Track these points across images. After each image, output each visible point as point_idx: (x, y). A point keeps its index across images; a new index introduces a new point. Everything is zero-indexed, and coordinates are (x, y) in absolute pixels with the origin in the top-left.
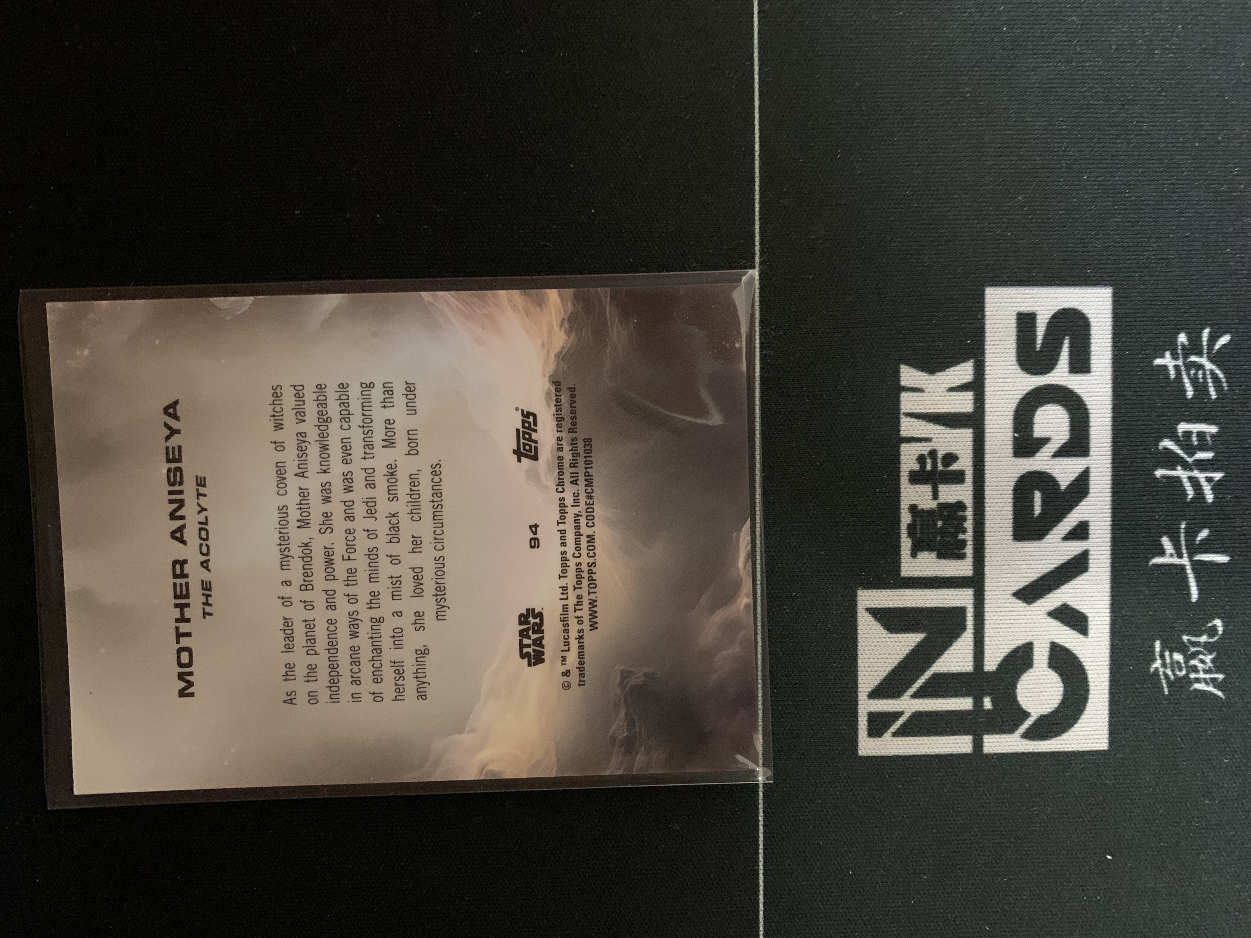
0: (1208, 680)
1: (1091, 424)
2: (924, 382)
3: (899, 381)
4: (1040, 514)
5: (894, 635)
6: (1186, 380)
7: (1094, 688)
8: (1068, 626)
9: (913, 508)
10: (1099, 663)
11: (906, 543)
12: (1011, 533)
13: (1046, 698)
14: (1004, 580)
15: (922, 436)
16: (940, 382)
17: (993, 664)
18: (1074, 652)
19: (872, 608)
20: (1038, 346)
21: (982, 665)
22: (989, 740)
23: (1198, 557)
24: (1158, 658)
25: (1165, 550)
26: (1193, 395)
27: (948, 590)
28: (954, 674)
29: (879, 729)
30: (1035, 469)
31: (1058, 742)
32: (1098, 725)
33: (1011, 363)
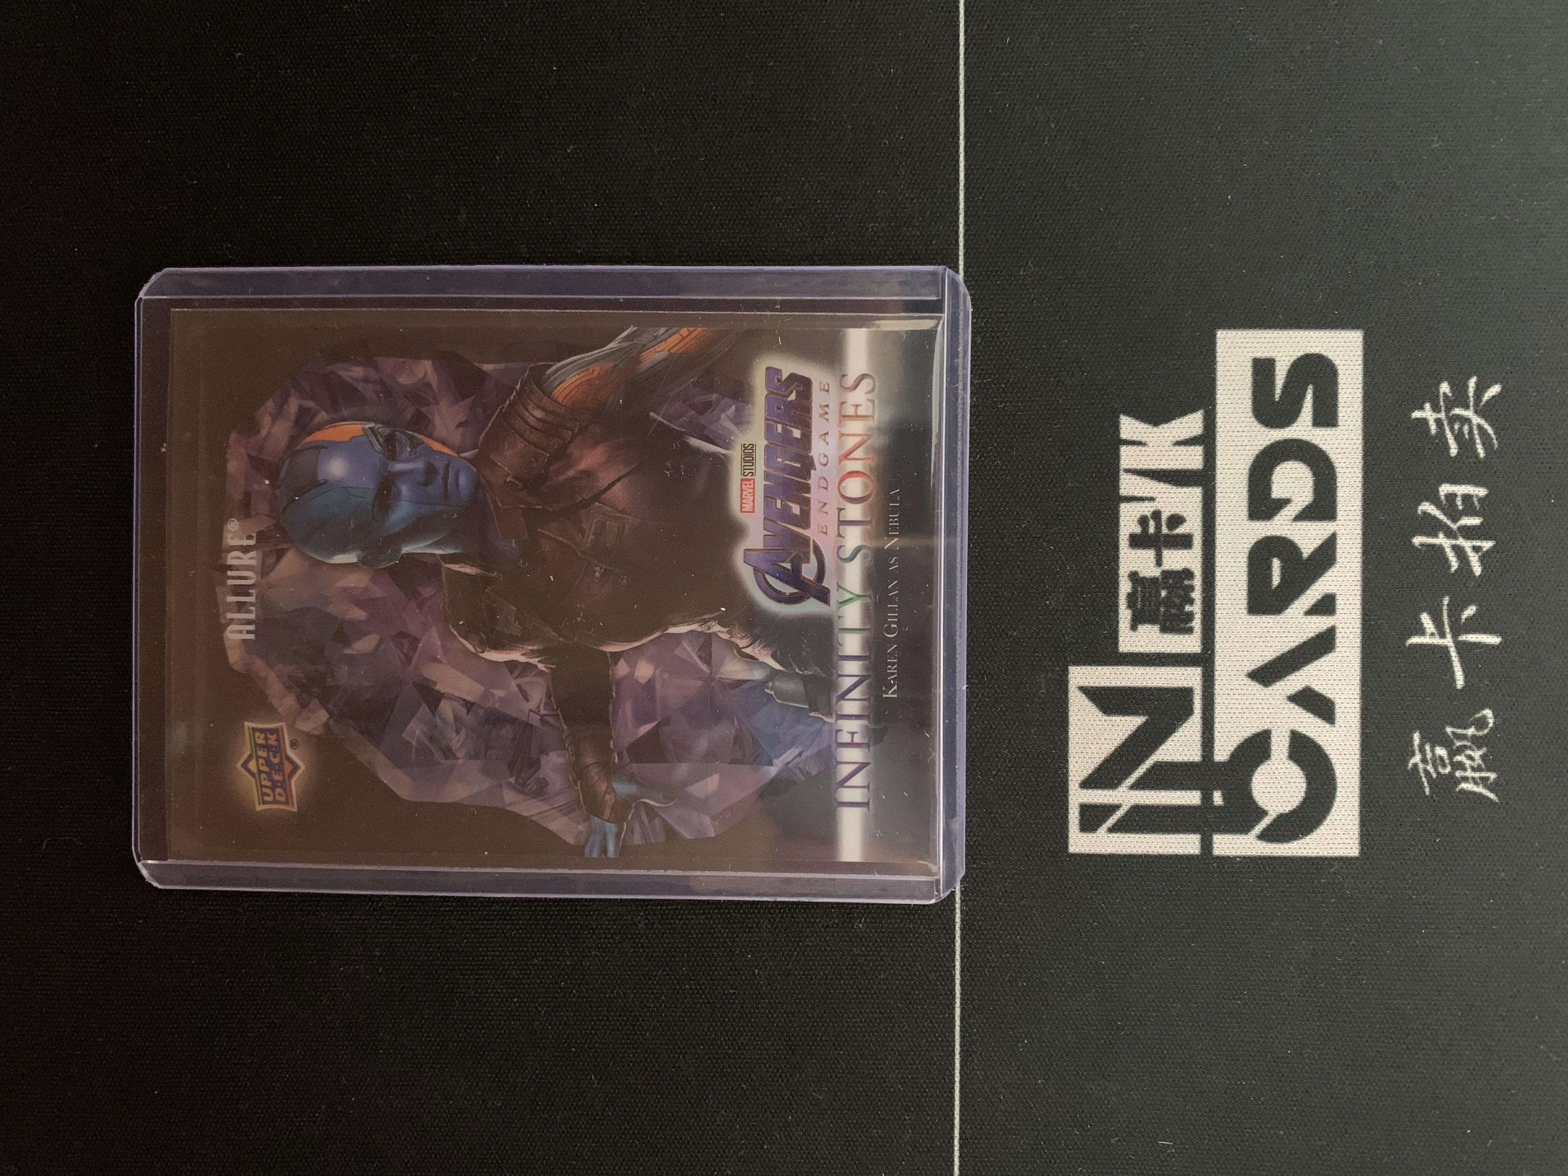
0: (1478, 780)
1: (1338, 484)
2: (1148, 435)
3: (1119, 434)
4: (1279, 586)
5: (1111, 718)
6: (1449, 436)
7: (1343, 784)
8: (1312, 713)
9: (1134, 576)
10: (1348, 756)
11: (1125, 615)
12: (1245, 606)
13: (1287, 794)
14: (1238, 658)
15: (1145, 495)
16: (1166, 435)
17: (1224, 753)
18: (1320, 743)
19: (1087, 687)
20: (1277, 397)
21: (1213, 755)
22: (1220, 840)
23: (1463, 638)
24: (1417, 752)
25: (1425, 628)
26: (1458, 453)
27: (1174, 668)
28: (1181, 763)
29: (1092, 823)
30: (1274, 533)
31: (1300, 845)
32: (1348, 827)
33: (1246, 415)
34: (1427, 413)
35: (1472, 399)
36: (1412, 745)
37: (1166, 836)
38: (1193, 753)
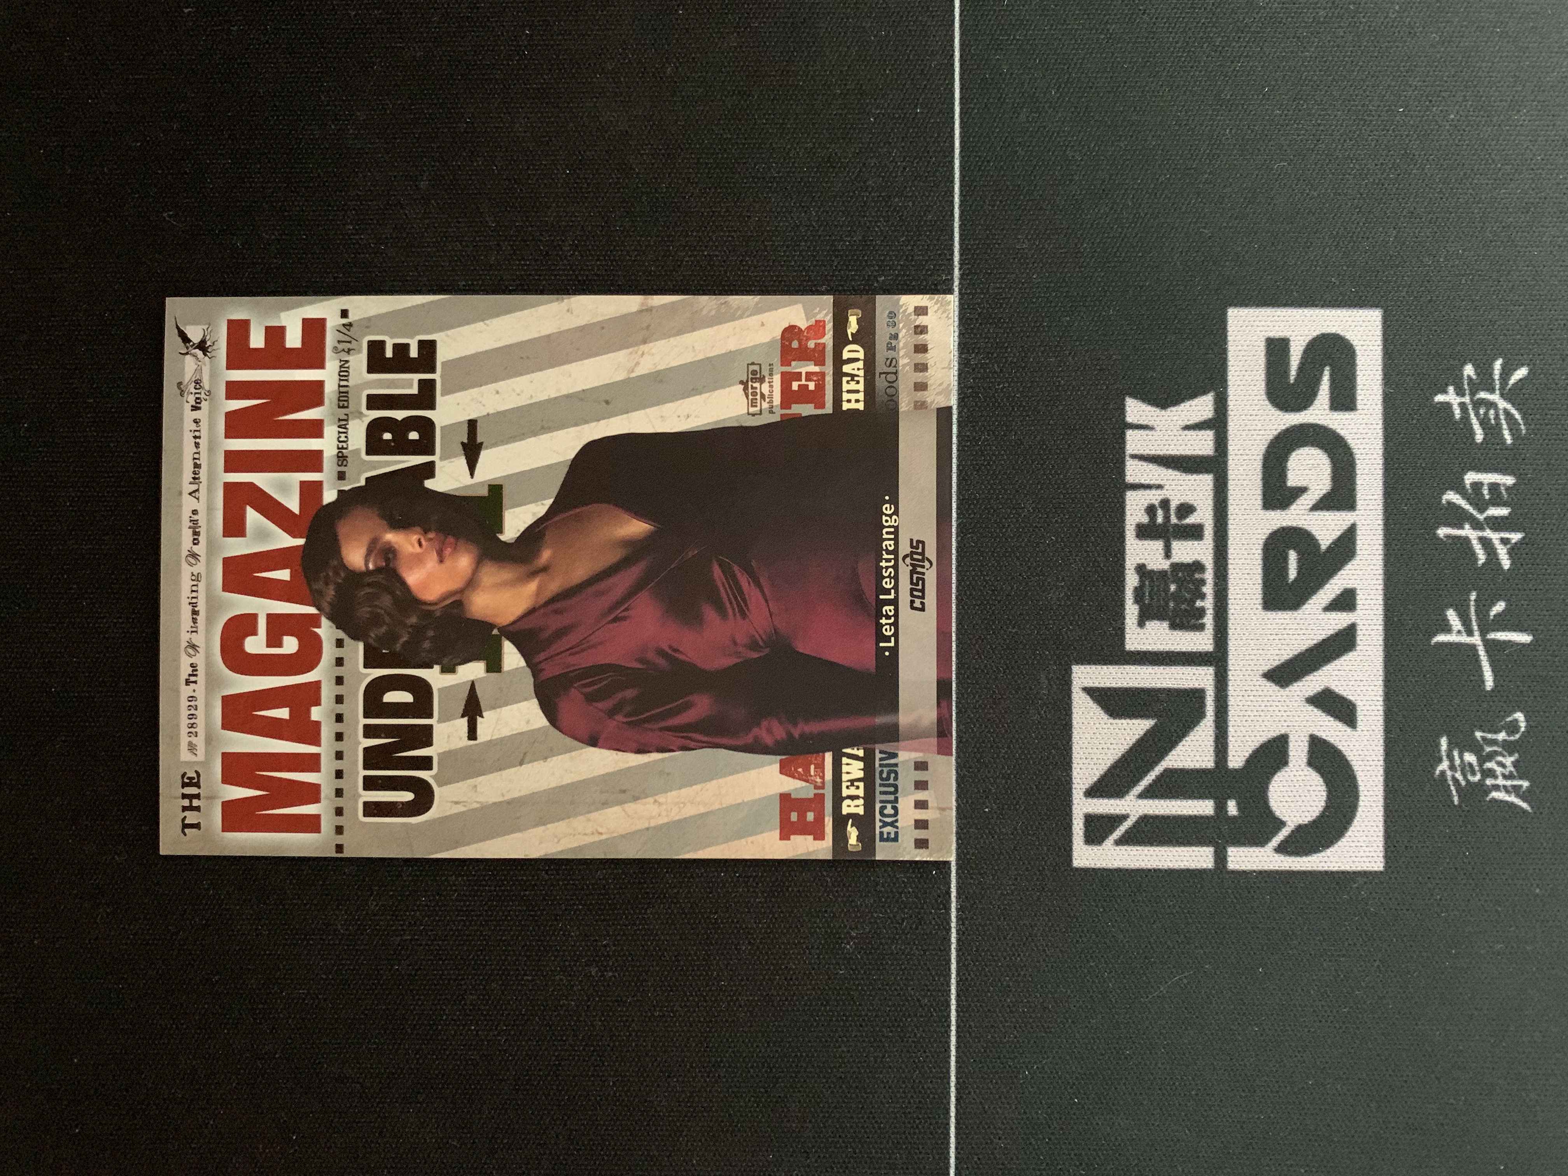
0: (1510, 789)
1: (1358, 472)
2: (1155, 418)
3: (1124, 417)
4: (1296, 580)
5: (1117, 721)
6: (1474, 421)
7: (1366, 793)
8: (1332, 716)
9: (1141, 569)
10: (1371, 763)
11: (1132, 610)
12: (1260, 601)
13: (1306, 803)
14: (1252, 657)
15: (1152, 482)
16: (1175, 418)
17: (1239, 759)
18: (1340, 747)
19: (1092, 688)
20: (1292, 379)
21: (1226, 761)
22: (1235, 853)
23: (1492, 636)
24: (1445, 758)
25: (1451, 626)
26: (1484, 439)
27: (1184, 668)
28: (1192, 770)
29: (1098, 834)
30: (1290, 524)
31: (1321, 859)
32: (1372, 839)
33: (1257, 398)
34: (1450, 397)
35: (1497, 382)
36: (1439, 751)
37: (1177, 849)
38: (1206, 759)
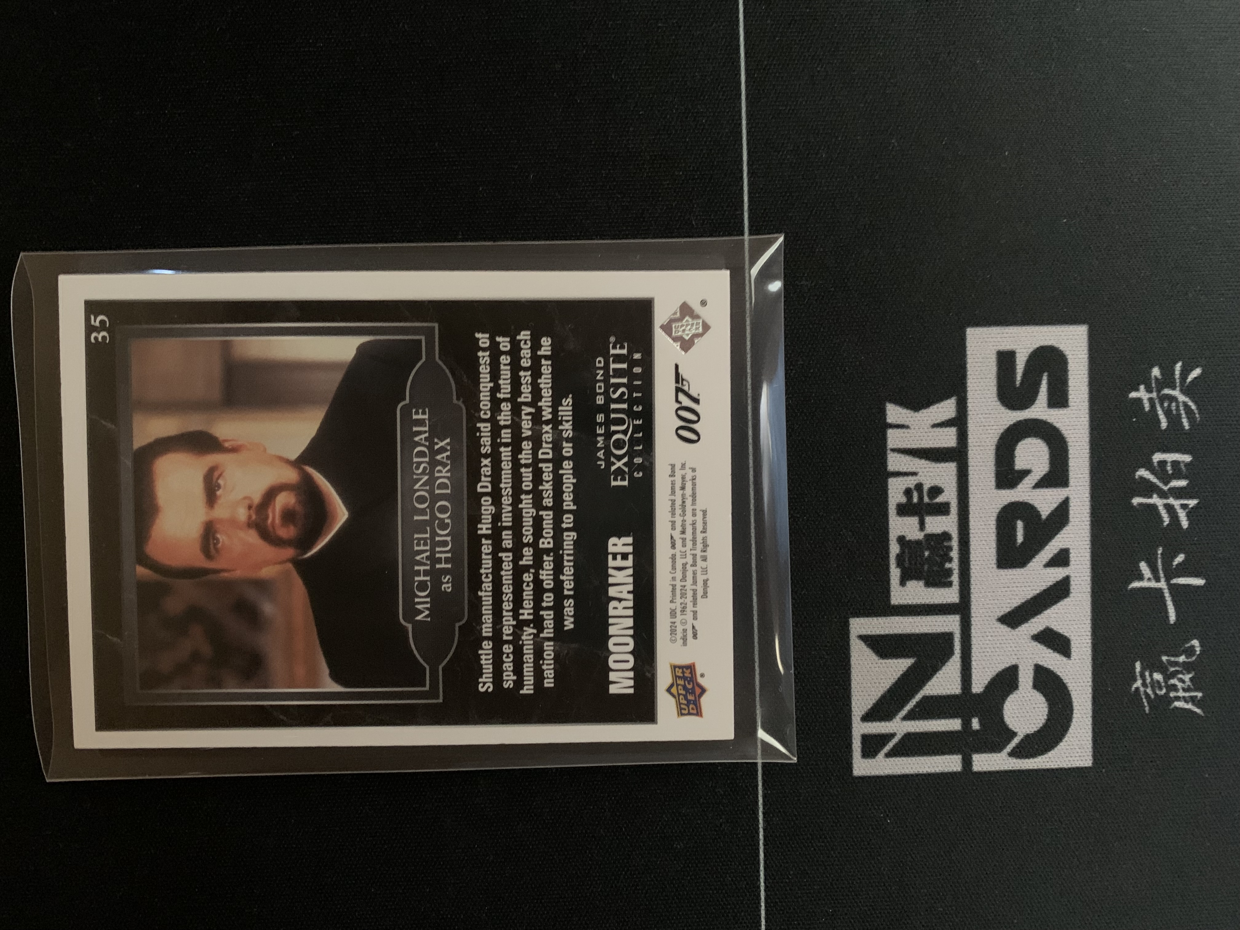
0: (1188, 699)
1: (1070, 456)
2: (910, 419)
3: (885, 419)
4: (1022, 543)
5: (885, 661)
6: (1160, 412)
7: (1078, 707)
8: (1051, 649)
9: (901, 540)
10: (1082, 684)
11: (895, 573)
12: (995, 561)
13: (1032, 717)
14: (990, 606)
15: (908, 470)
16: (925, 419)
17: (980, 686)
18: (1059, 673)
19: (865, 636)
20: (1018, 383)
21: (970, 688)
22: (979, 759)
23: (1174, 581)
24: (1139, 678)
25: (1143, 575)
26: (1168, 426)
27: (936, 617)
28: (944, 696)
29: (872, 750)
30: (1017, 500)
31: (1044, 760)
32: (1083, 743)
33: (992, 399)
34: (1141, 394)
35: (1178, 381)
36: (1135, 672)
37: (933, 757)
38: (954, 687)
